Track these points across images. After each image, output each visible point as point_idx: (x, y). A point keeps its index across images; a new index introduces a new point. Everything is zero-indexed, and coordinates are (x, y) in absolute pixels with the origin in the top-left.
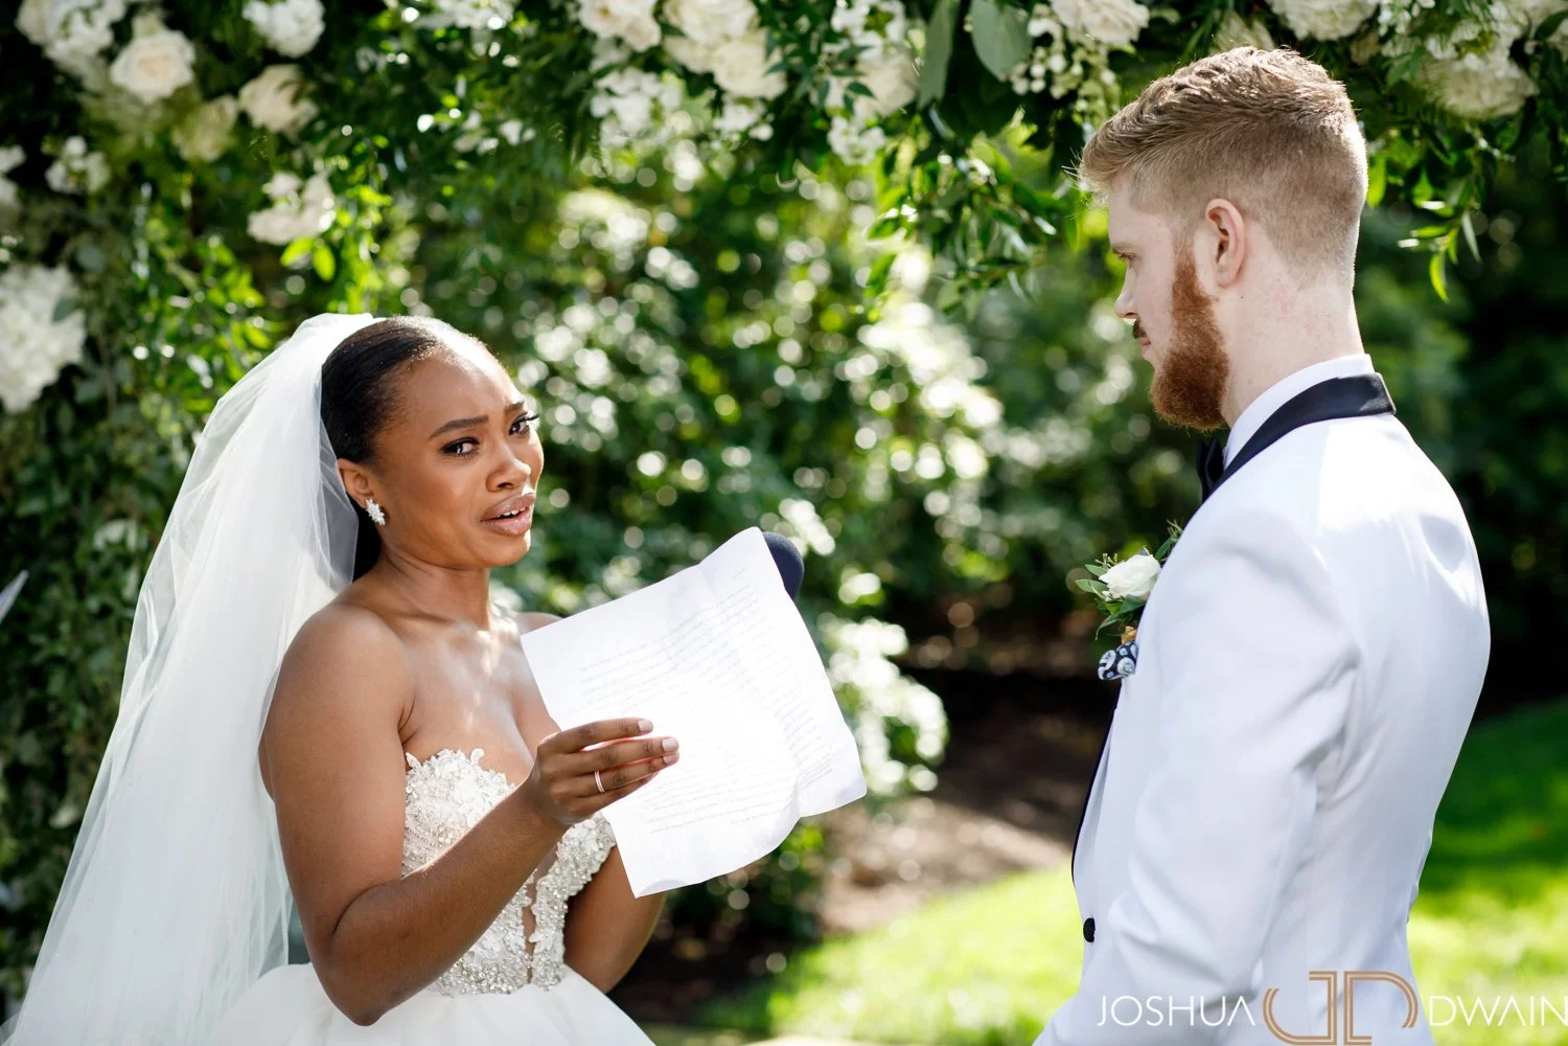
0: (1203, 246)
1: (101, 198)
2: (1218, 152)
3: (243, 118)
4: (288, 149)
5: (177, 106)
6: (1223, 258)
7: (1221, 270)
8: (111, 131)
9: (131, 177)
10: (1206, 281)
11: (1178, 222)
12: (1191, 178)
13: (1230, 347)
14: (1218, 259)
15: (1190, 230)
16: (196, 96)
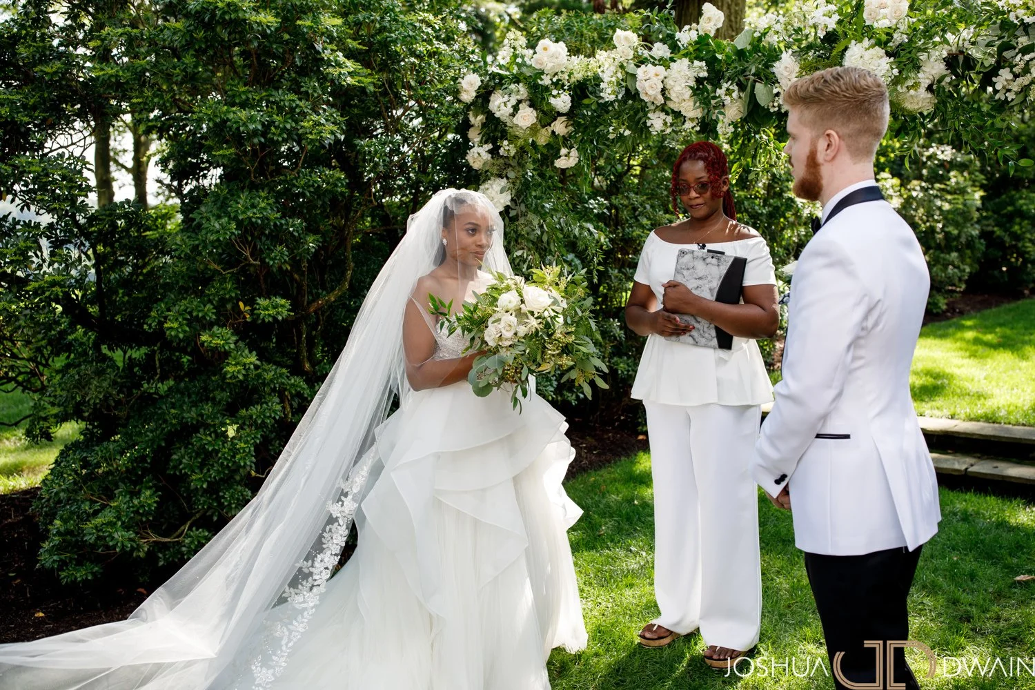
0: (822, 144)
1: (514, 157)
2: (835, 114)
3: (553, 132)
4: (566, 141)
5: (533, 129)
6: (829, 151)
7: (827, 155)
8: (517, 137)
9: (522, 151)
10: (820, 157)
11: (814, 133)
12: (823, 120)
13: (824, 182)
14: (827, 150)
15: (818, 137)
16: (539, 126)
